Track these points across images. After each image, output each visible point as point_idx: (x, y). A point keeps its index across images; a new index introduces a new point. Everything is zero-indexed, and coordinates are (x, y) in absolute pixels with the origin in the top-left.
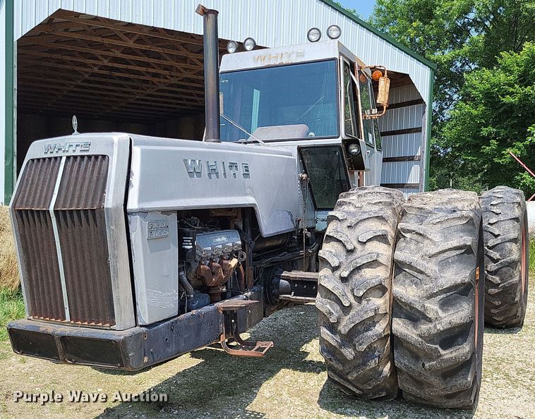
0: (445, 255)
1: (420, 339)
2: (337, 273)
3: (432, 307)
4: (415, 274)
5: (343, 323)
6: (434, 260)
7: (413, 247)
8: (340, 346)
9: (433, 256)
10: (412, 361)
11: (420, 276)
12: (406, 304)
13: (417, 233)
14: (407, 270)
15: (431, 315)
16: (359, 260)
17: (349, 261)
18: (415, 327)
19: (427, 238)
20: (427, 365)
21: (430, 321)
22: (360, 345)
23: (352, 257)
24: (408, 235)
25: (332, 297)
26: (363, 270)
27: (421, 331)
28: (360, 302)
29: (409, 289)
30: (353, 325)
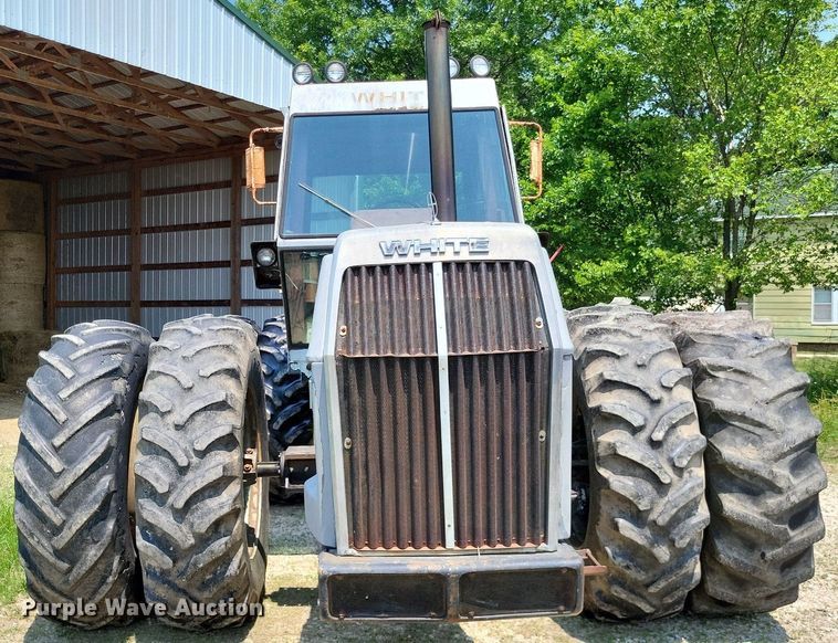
0: (784, 399)
1: (765, 520)
2: (643, 436)
3: (782, 472)
4: (751, 428)
5: (658, 509)
6: (772, 406)
7: (733, 390)
8: (652, 545)
9: (772, 401)
10: (744, 552)
11: (758, 431)
12: (744, 472)
13: (736, 371)
14: (736, 423)
15: (781, 484)
16: (673, 414)
17: (657, 417)
18: (755, 503)
19: (753, 377)
20: (769, 555)
21: (779, 491)
22: (681, 538)
23: (660, 411)
24: (720, 374)
25: (638, 471)
26: (678, 429)
27: (767, 507)
28: (681, 476)
29: (744, 450)
30: (675, 510)
